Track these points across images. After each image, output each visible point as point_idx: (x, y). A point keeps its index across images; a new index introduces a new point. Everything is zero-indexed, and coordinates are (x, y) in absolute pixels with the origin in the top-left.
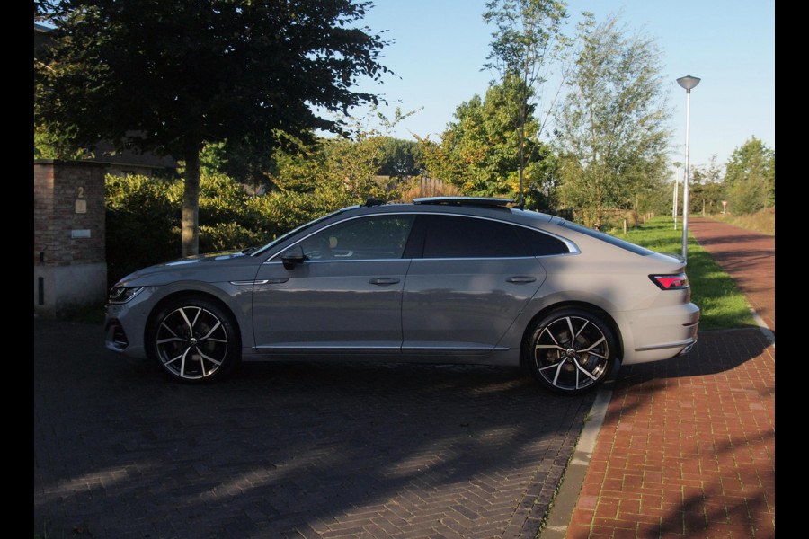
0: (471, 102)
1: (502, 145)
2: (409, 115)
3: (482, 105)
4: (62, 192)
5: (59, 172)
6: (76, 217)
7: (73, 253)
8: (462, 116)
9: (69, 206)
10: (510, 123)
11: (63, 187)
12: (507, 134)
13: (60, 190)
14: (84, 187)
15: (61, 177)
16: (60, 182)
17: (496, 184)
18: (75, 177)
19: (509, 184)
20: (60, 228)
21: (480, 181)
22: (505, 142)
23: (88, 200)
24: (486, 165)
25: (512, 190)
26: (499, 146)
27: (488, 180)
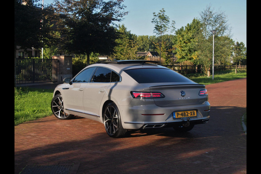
0: (180, 29)
1: (190, 44)
3: (184, 30)
4: (65, 61)
5: (65, 58)
6: (67, 66)
7: (67, 72)
8: (177, 34)
10: (192, 36)
12: (191, 40)
14: (69, 60)
17: (187, 57)
20: (65, 68)
21: (183, 56)
23: (69, 63)
24: (185, 50)
25: (193, 59)
26: (189, 44)
27: (185, 55)
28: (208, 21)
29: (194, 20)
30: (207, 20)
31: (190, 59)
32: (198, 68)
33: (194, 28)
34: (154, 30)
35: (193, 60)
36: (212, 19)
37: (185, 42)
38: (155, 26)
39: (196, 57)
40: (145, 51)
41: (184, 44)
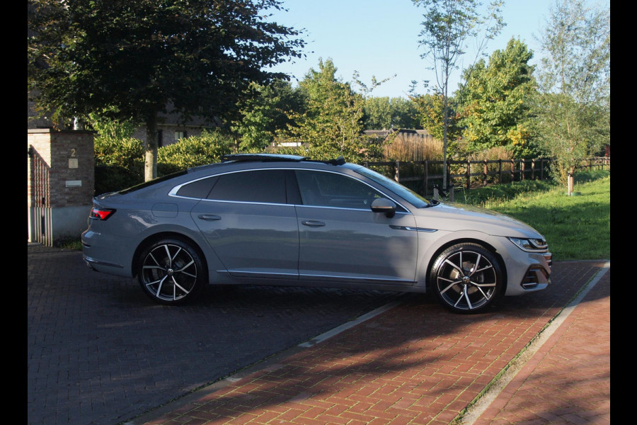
0: (477, 65)
1: (502, 102)
2: (384, 81)
3: (486, 67)
4: (58, 153)
5: (55, 139)
6: (69, 171)
7: (67, 197)
8: (468, 77)
9: (64, 163)
10: (509, 82)
11: (58, 149)
12: (506, 93)
13: (56, 152)
14: (76, 149)
15: (56, 142)
16: (56, 146)
17: (497, 137)
18: (69, 141)
19: (509, 137)
20: (56, 180)
21: (484, 134)
22: (504, 100)
23: (79, 158)
24: (488, 120)
25: (511, 141)
26: (500, 103)
27: (491, 133)
28: (569, 30)
29: (512, 42)
30: (566, 28)
31: (505, 143)
32: (525, 168)
33: (512, 62)
34: (423, 32)
35: (513, 144)
36: (583, 25)
37: (488, 99)
38: (426, 20)
39: (520, 136)
40: (382, 128)
41: (488, 104)
